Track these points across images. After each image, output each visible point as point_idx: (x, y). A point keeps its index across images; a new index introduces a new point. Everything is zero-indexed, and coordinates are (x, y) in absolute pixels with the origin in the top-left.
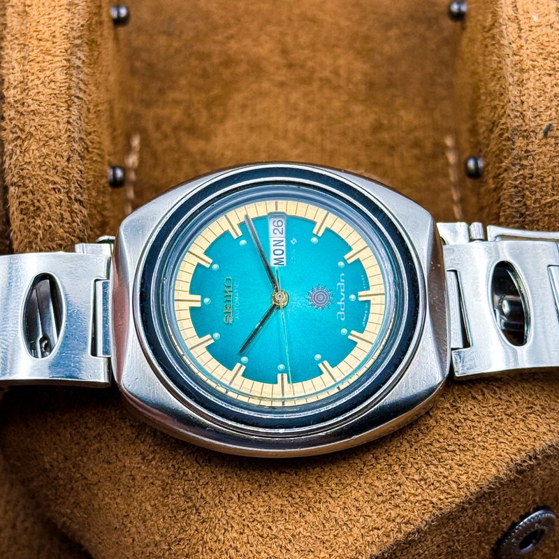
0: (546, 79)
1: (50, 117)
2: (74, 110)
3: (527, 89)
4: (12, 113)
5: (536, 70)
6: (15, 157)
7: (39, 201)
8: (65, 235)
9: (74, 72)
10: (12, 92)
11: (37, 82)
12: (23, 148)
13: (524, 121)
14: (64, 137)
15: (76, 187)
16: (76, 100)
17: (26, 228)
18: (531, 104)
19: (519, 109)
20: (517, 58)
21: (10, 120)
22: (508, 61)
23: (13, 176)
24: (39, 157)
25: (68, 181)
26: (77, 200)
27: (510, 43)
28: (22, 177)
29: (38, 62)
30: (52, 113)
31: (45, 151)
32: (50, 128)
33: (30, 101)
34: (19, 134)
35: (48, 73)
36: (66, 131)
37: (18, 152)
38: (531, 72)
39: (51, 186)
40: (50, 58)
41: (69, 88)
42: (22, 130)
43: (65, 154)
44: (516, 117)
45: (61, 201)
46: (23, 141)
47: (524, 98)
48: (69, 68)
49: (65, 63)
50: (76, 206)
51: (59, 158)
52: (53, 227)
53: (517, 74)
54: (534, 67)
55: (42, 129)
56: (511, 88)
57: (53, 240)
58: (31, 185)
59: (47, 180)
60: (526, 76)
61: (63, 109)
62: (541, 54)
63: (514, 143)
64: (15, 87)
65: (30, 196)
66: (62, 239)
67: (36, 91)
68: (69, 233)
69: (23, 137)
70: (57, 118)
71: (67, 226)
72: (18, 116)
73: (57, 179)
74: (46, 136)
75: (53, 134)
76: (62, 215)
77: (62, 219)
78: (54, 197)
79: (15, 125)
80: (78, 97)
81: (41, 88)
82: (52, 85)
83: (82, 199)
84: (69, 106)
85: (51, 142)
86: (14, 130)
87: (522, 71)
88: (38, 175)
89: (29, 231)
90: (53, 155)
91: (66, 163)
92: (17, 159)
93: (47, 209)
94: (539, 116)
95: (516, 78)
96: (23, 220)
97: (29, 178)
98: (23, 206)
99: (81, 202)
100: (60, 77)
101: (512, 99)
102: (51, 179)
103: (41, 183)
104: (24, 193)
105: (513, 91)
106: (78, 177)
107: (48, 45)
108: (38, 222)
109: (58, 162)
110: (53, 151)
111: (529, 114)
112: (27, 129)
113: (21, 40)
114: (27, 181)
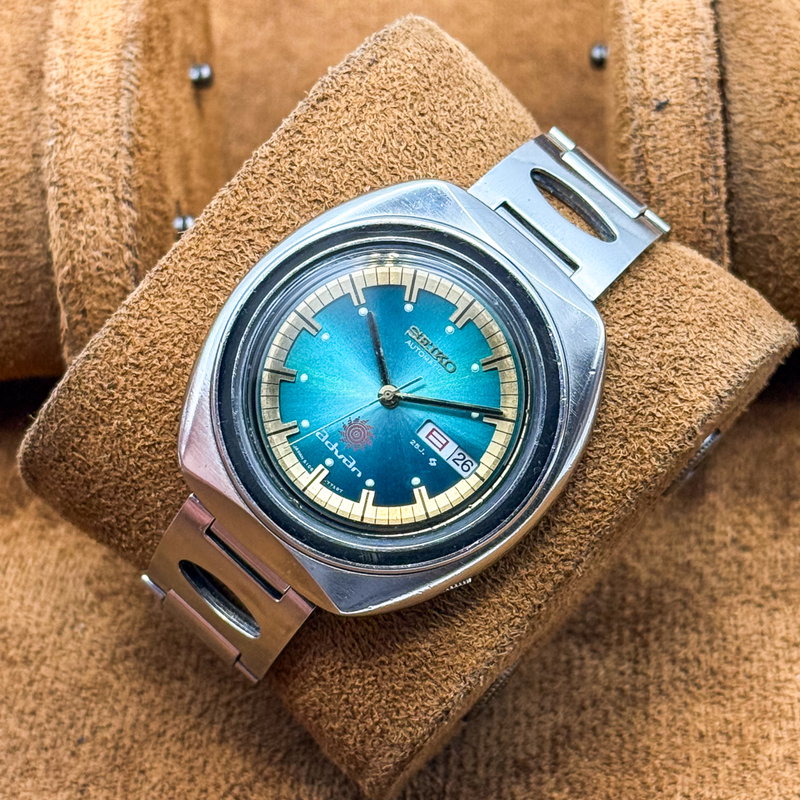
0: (670, 45)
1: (96, 110)
2: (123, 102)
3: (649, 55)
4: (53, 108)
5: (660, 37)
6: (54, 154)
7: (81, 202)
8: (112, 242)
9: (125, 65)
10: (54, 87)
11: (82, 76)
12: (65, 145)
13: (645, 89)
14: (110, 132)
15: (124, 186)
16: (126, 92)
17: (67, 235)
18: (653, 70)
19: (639, 76)
20: (637, 26)
21: (51, 115)
22: (627, 29)
23: (53, 175)
24: (83, 153)
25: (115, 179)
26: (125, 200)
27: (630, 13)
28: (63, 176)
29: (85, 58)
30: (98, 106)
31: (89, 145)
32: (96, 122)
33: (74, 95)
34: (61, 129)
35: (95, 67)
36: (113, 125)
37: (59, 149)
38: (654, 39)
39: (95, 185)
40: (97, 53)
41: (118, 81)
42: (64, 125)
43: (111, 149)
44: (636, 85)
45: (107, 201)
46: (65, 137)
47: (645, 65)
48: (119, 61)
49: (115, 57)
50: (124, 207)
51: (104, 154)
52: (98, 233)
53: (638, 41)
54: (657, 34)
55: (86, 123)
56: (630, 56)
57: (96, 249)
58: (72, 184)
59: (91, 178)
60: (646, 43)
61: (110, 102)
62: (666, 21)
63: (633, 112)
64: (57, 82)
65: (72, 197)
66: (108, 246)
67: (81, 85)
68: (117, 239)
69: (65, 132)
70: (103, 112)
71: (113, 231)
72: (59, 111)
73: (102, 177)
74: (91, 131)
75: (99, 128)
76: (108, 218)
77: (108, 223)
78: (98, 198)
79: (56, 121)
80: (128, 89)
81: (86, 82)
82: (100, 79)
83: (131, 199)
84: (118, 99)
85: (97, 137)
86: (55, 125)
87: (643, 38)
88: (81, 173)
89: (71, 238)
90: (97, 151)
91: (113, 160)
92: (57, 157)
93: (91, 210)
94: (662, 82)
95: (635, 46)
96: (62, 225)
97: (71, 177)
98: (63, 209)
99: (130, 203)
100: (109, 70)
101: (631, 66)
102: (95, 177)
103: (84, 182)
104: (65, 194)
105: (633, 59)
106: (126, 173)
107: (97, 42)
108: (81, 227)
109: (104, 157)
110: (98, 145)
111: (651, 81)
112: (70, 124)
113: (68, 38)
114: (68, 181)
